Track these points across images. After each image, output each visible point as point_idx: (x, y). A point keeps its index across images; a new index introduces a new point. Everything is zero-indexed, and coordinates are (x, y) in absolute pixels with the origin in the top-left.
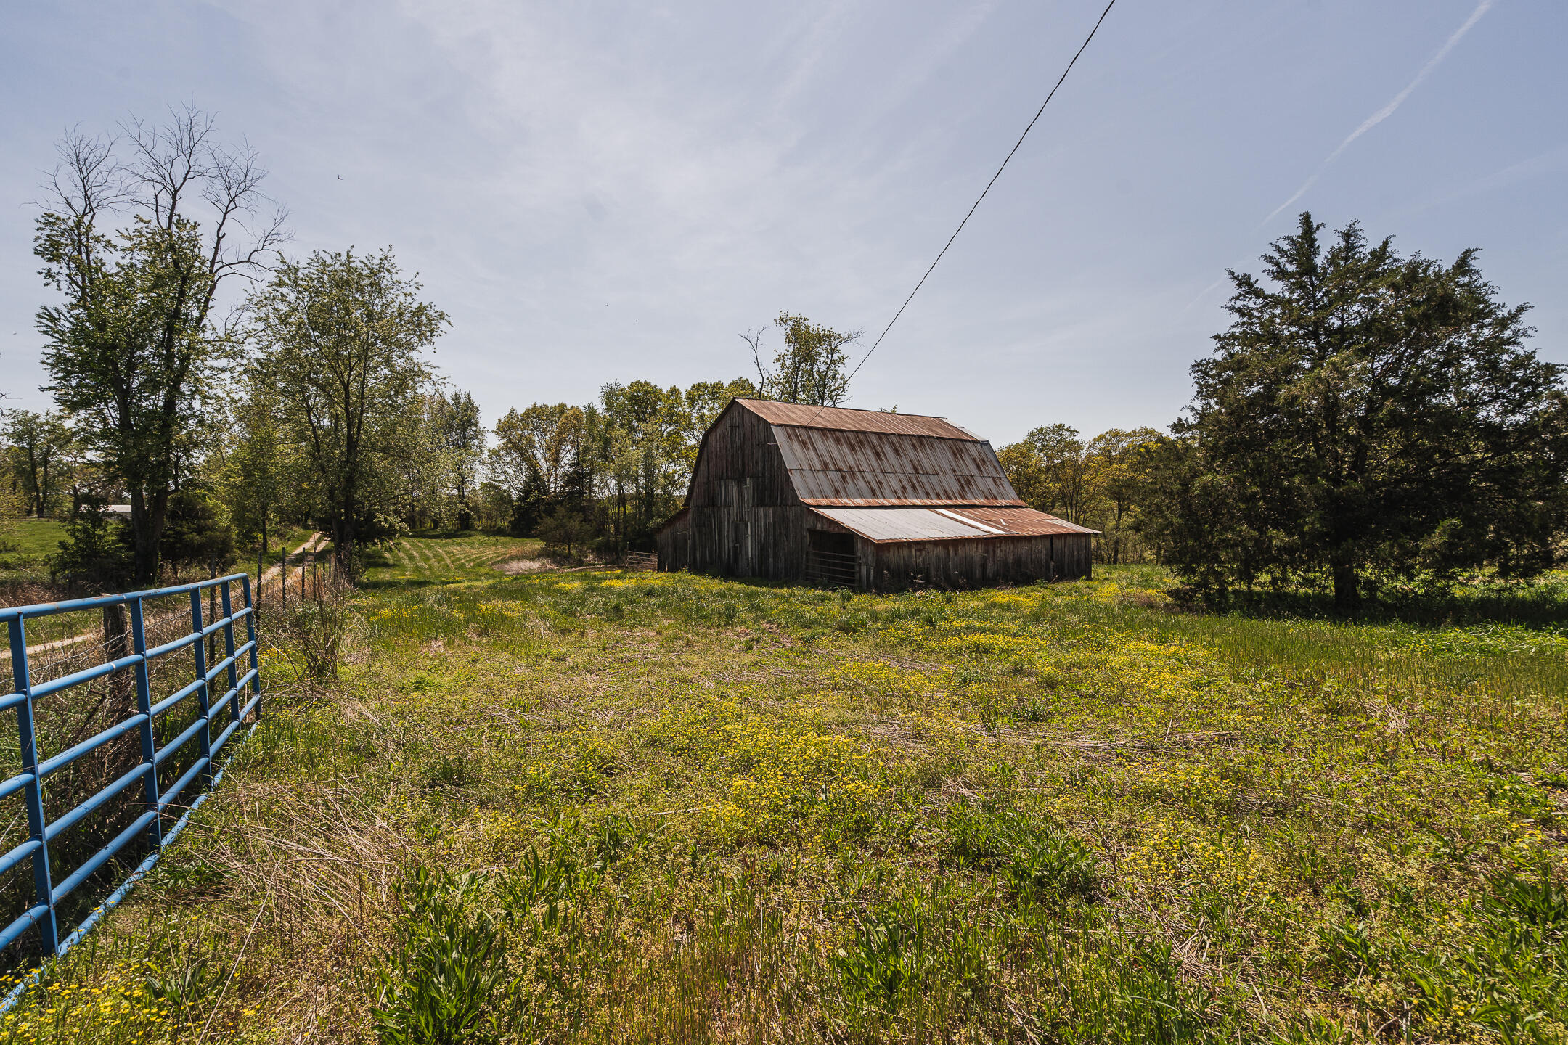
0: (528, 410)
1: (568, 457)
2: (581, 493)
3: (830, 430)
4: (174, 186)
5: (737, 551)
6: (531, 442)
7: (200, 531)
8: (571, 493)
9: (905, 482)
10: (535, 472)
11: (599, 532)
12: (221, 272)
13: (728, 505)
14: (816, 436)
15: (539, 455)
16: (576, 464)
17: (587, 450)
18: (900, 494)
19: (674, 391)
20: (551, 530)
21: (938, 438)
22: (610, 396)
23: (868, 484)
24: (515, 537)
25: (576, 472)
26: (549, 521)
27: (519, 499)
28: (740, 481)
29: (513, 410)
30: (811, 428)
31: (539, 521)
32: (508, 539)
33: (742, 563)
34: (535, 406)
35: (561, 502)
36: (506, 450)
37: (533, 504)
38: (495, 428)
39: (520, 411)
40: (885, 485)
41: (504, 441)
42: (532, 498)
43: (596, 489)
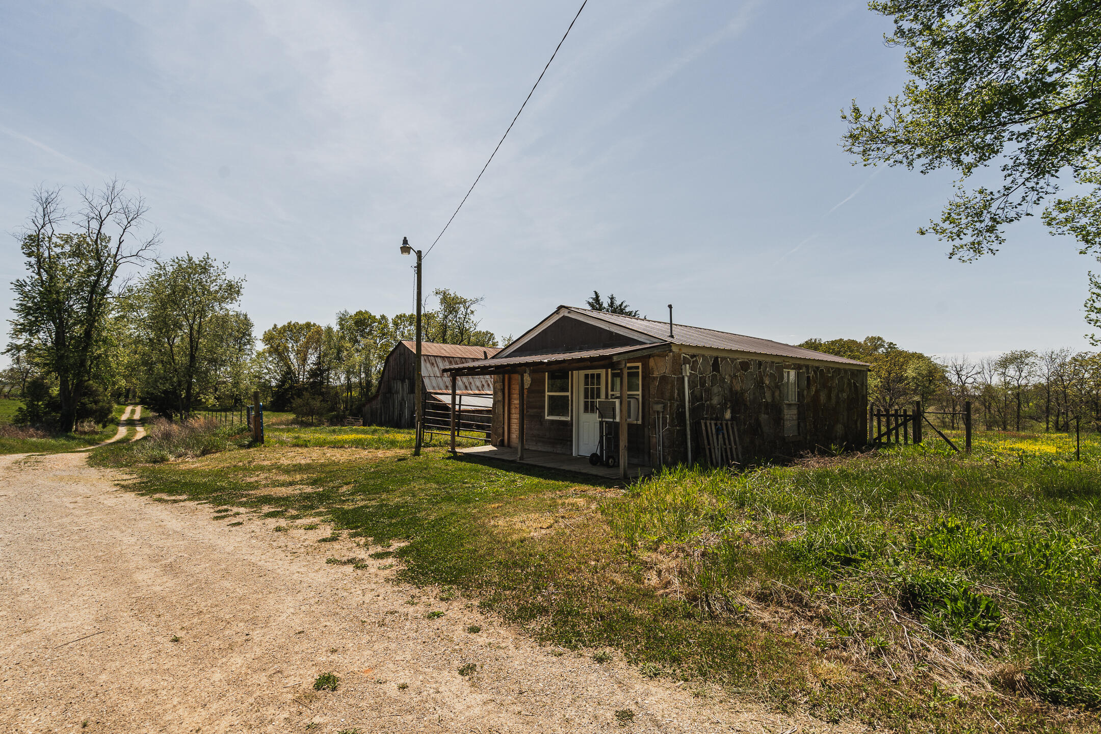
0: (284, 326)
1: (312, 358)
2: (322, 383)
3: (447, 357)
4: (101, 218)
5: (401, 415)
6: (286, 349)
7: (96, 402)
8: (314, 382)
9: (484, 383)
10: (289, 368)
11: (332, 409)
12: (120, 261)
13: (397, 392)
14: (439, 360)
15: (292, 357)
16: (318, 364)
17: (325, 355)
18: (480, 388)
19: (383, 317)
20: (300, 407)
22: (342, 320)
23: (464, 383)
24: (274, 411)
25: (319, 369)
26: (299, 401)
27: (277, 386)
28: (403, 381)
29: (275, 326)
30: (437, 356)
31: (292, 401)
32: (269, 413)
33: (403, 421)
34: (290, 323)
35: (306, 389)
36: (269, 353)
37: (286, 390)
38: (262, 338)
39: (279, 326)
40: (473, 384)
41: (269, 346)
42: (287, 386)
43: (331, 380)
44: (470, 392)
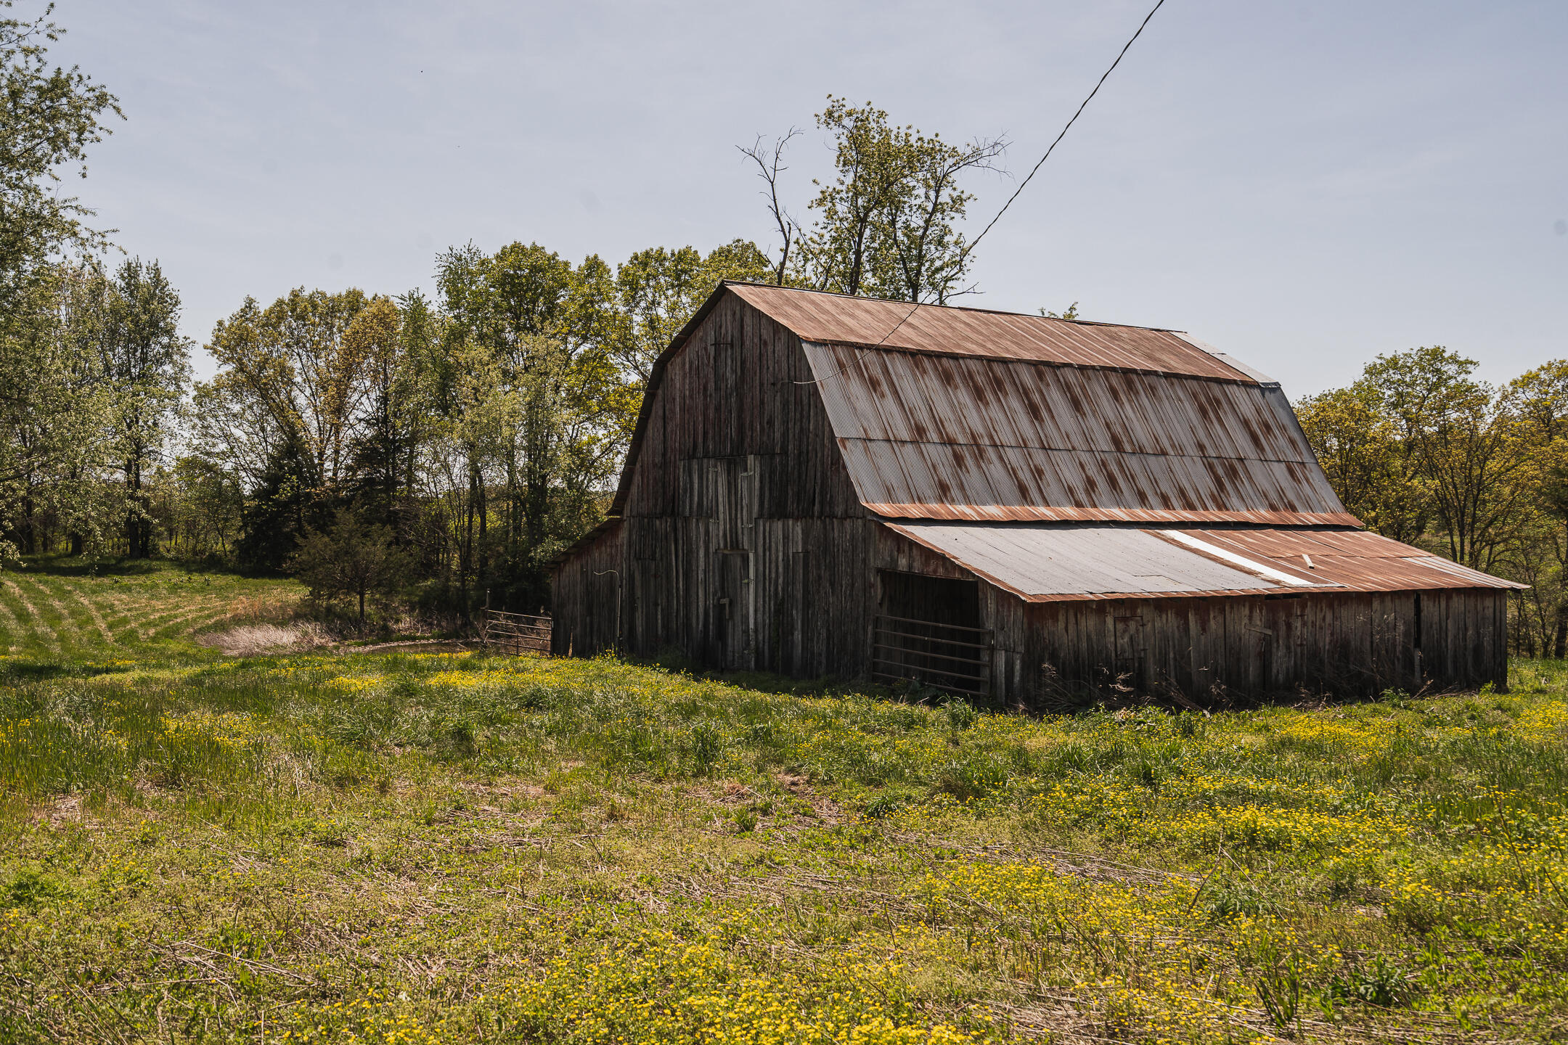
0: (280, 303)
1: (364, 405)
2: (391, 483)
3: (929, 355)
5: (723, 614)
6: (285, 372)
8: (369, 482)
9: (1092, 471)
10: (293, 435)
11: (428, 568)
13: (707, 513)
14: (899, 367)
15: (301, 400)
16: (382, 421)
17: (404, 390)
18: (1082, 496)
19: (594, 266)
20: (324, 561)
21: (1167, 376)
22: (457, 276)
23: (1013, 473)
24: (245, 574)
25: (380, 438)
26: (319, 543)
27: (257, 494)
28: (734, 463)
29: (251, 302)
30: (889, 350)
31: (299, 540)
32: (230, 579)
33: (734, 640)
34: (298, 294)
35: (346, 502)
36: (232, 387)
37: (285, 505)
38: (209, 340)
39: (264, 305)
40: (1048, 475)
41: (230, 367)
42: (285, 492)
43: (422, 475)
44: (1043, 512)
